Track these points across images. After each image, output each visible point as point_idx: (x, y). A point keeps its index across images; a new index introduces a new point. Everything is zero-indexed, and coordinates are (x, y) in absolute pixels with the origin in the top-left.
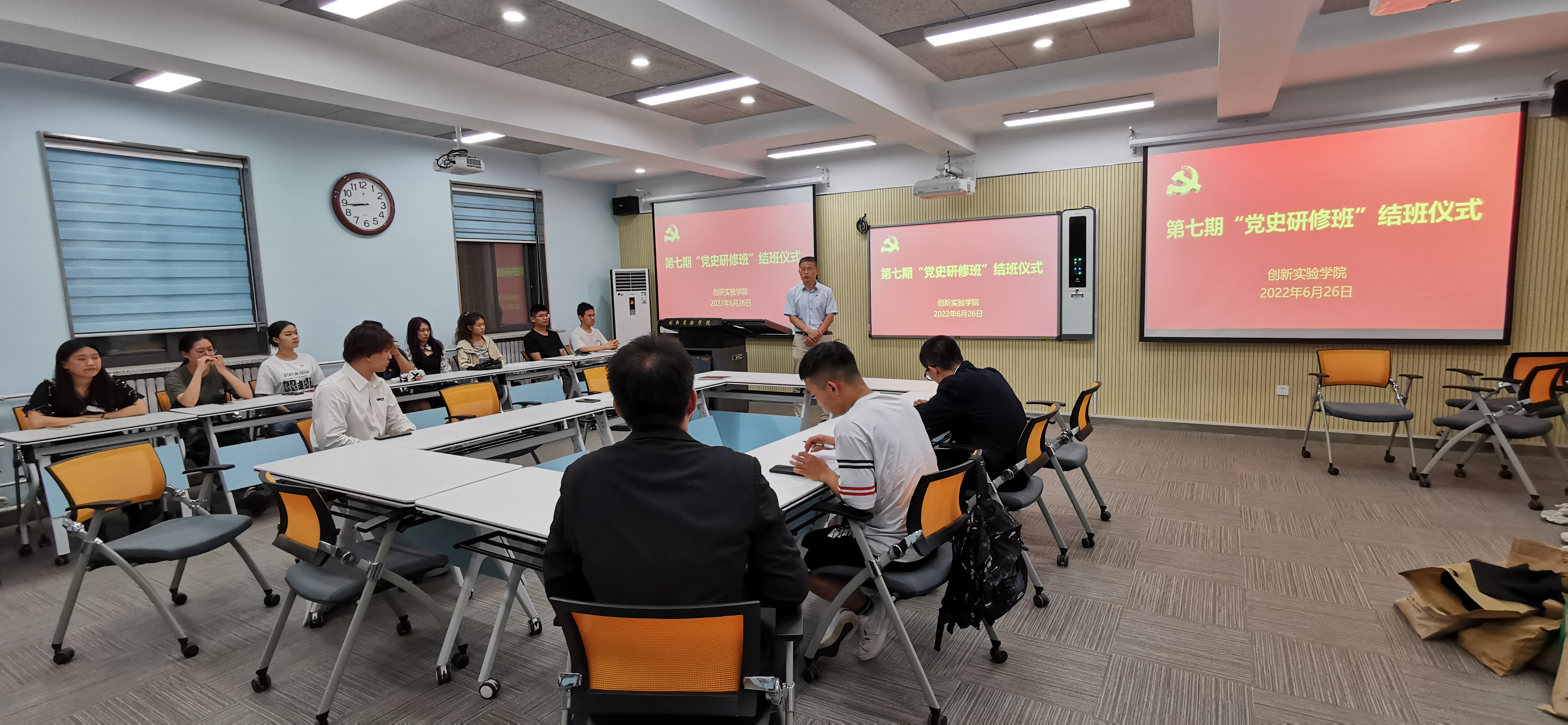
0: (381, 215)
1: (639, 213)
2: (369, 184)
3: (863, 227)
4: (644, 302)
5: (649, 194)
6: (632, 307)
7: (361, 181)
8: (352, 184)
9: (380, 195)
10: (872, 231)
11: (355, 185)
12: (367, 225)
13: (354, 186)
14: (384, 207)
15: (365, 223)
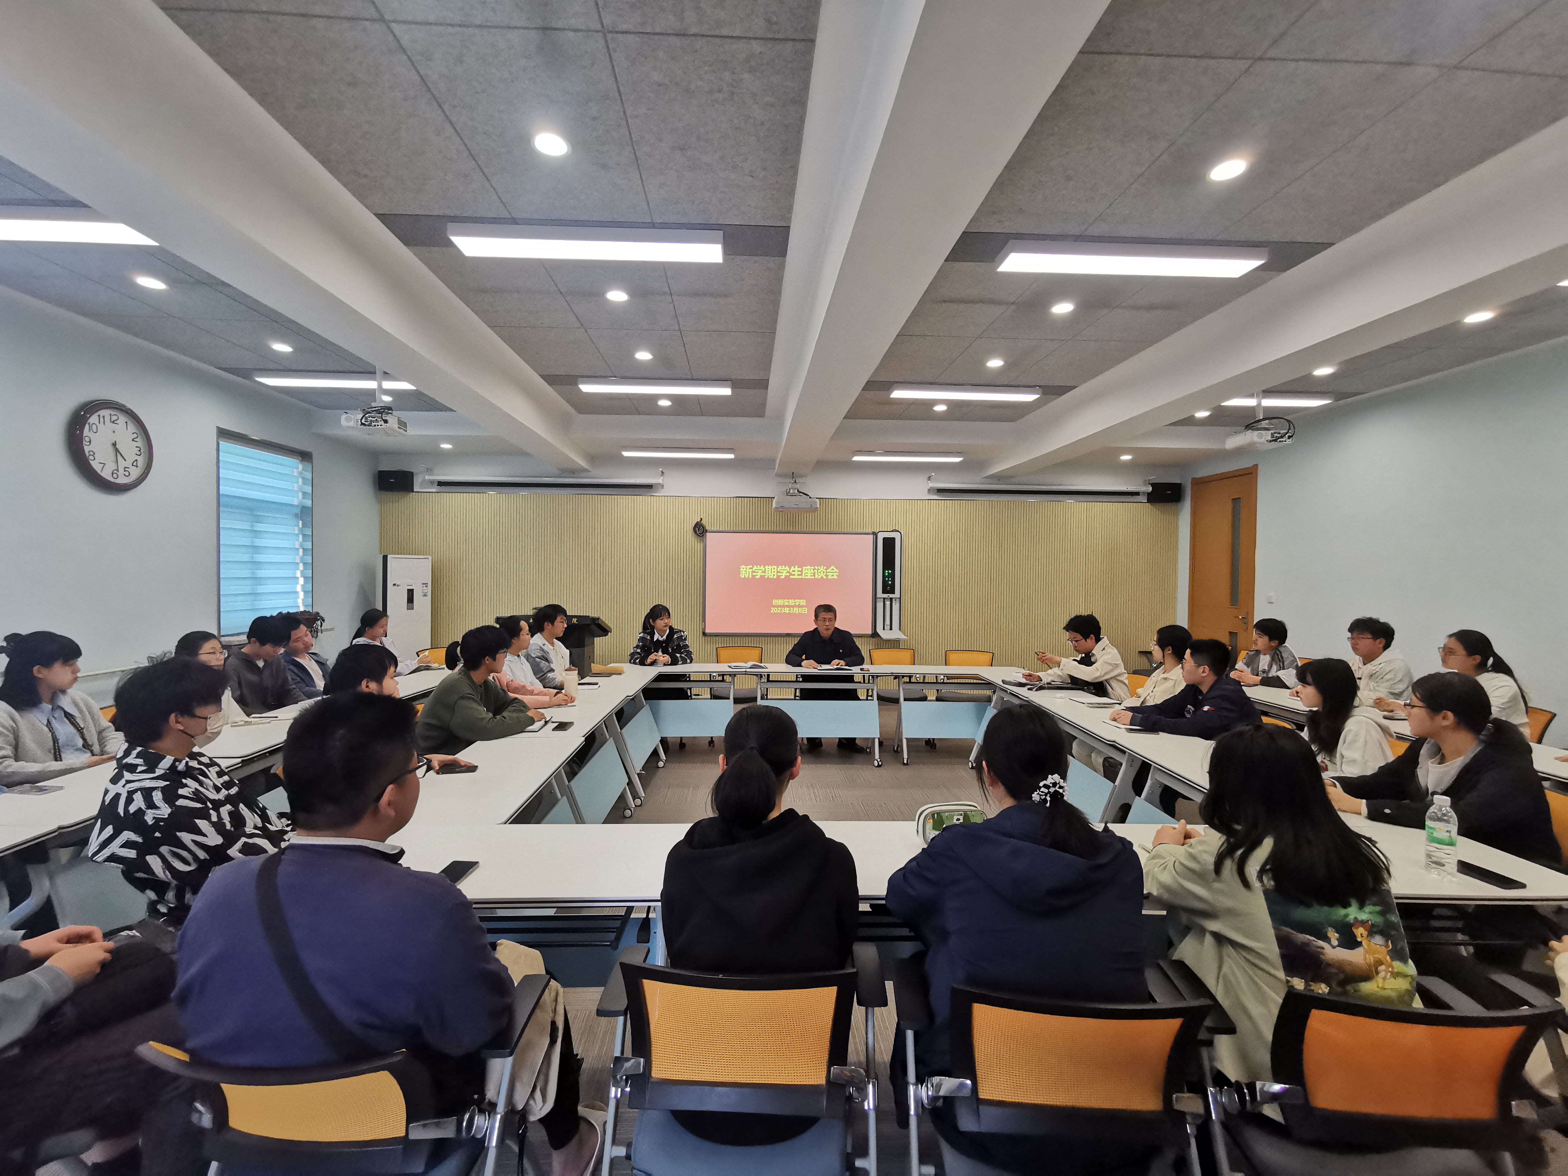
0: (135, 464)
1: (413, 491)
2: (122, 419)
3: (700, 530)
4: (425, 595)
5: (429, 471)
6: (410, 600)
7: (113, 413)
8: (99, 416)
9: (135, 435)
10: (709, 535)
11: (104, 417)
12: (115, 476)
13: (102, 419)
14: (139, 453)
15: (113, 474)
